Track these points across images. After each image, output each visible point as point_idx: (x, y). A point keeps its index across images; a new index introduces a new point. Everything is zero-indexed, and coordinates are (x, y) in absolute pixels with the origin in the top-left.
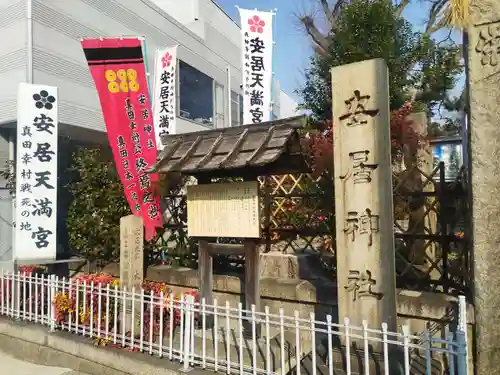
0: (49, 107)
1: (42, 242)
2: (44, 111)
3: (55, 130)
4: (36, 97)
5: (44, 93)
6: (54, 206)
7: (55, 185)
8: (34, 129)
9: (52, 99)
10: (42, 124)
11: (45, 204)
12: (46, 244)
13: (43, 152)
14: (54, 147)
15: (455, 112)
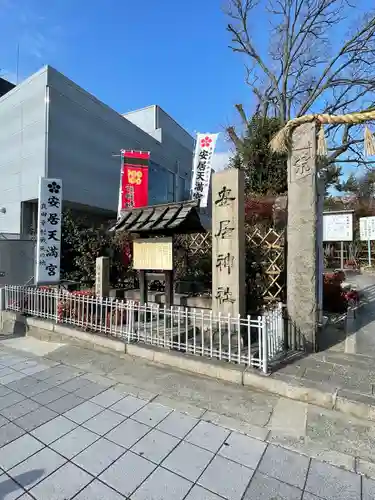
0: (57, 192)
1: (51, 272)
2: (54, 194)
3: (60, 205)
4: (49, 186)
5: (54, 183)
6: (59, 251)
7: (59, 238)
8: (48, 205)
9: (59, 187)
10: (53, 202)
11: (53, 249)
12: (54, 273)
13: (53, 219)
14: (60, 216)
15: (344, 192)
